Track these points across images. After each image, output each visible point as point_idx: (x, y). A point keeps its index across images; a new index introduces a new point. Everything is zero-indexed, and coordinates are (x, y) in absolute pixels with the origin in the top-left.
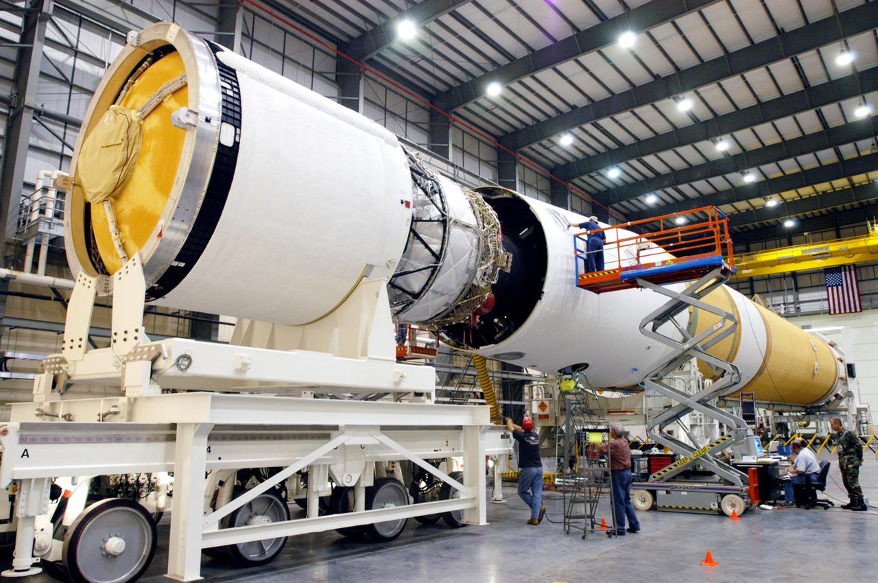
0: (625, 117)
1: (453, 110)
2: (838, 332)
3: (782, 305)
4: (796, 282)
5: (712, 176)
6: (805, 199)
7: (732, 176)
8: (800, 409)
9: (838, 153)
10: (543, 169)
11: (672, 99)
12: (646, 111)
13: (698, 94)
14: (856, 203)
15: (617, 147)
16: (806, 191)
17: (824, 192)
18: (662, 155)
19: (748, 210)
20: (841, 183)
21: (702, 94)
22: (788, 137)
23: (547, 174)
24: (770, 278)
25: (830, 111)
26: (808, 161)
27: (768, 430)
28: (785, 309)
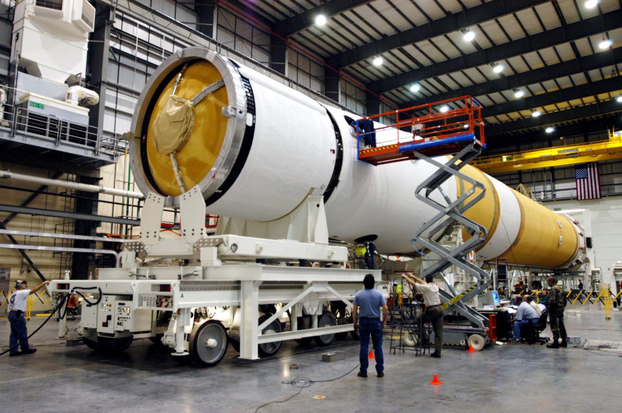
0: (424, 44)
1: (290, 36)
2: (581, 213)
3: (542, 192)
4: (554, 175)
5: (491, 92)
6: (562, 111)
7: (506, 93)
8: (549, 271)
9: (587, 77)
10: (360, 83)
11: (460, 31)
12: (440, 40)
13: (480, 27)
14: (600, 115)
15: (419, 68)
16: (563, 105)
17: (577, 107)
18: (453, 75)
19: (519, 119)
20: (589, 100)
21: (484, 28)
22: (549, 63)
23: (364, 88)
24: (534, 171)
25: (581, 43)
26: (564, 82)
27: (526, 287)
28: (544, 195)
